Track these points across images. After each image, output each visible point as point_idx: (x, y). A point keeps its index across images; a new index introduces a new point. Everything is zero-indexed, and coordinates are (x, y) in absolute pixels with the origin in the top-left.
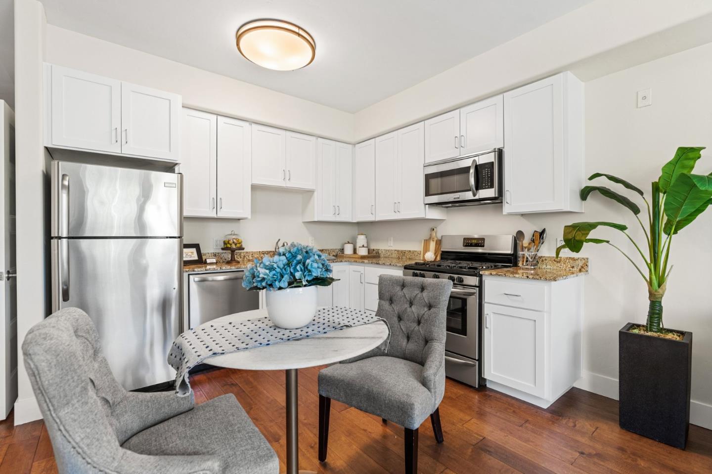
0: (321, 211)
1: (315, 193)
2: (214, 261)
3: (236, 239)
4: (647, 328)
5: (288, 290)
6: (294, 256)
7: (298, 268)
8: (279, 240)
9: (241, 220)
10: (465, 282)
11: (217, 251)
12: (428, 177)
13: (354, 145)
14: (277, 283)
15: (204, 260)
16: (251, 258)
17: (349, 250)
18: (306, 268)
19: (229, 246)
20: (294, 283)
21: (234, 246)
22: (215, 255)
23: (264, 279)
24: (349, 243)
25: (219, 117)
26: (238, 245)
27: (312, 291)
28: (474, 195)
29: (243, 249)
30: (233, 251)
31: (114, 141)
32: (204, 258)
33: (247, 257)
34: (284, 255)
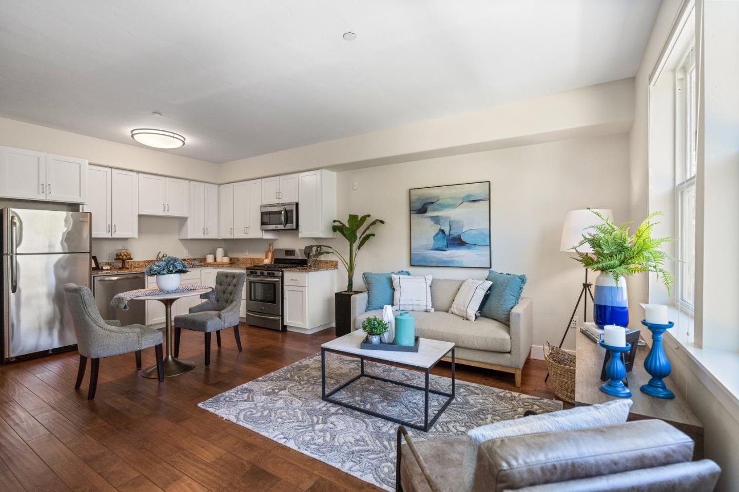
0: (193, 231)
1: (189, 219)
2: (109, 268)
3: (126, 252)
4: (348, 291)
5: (167, 275)
6: (169, 262)
7: (171, 266)
8: (160, 252)
10: (276, 275)
11: (110, 261)
12: (263, 214)
13: (220, 185)
14: (162, 272)
15: (100, 268)
17: (210, 259)
18: (174, 266)
19: (121, 257)
20: (170, 272)
21: (125, 257)
22: (108, 264)
23: (156, 270)
24: (210, 254)
25: (113, 170)
26: (128, 257)
27: (177, 275)
28: (285, 227)
29: (132, 259)
30: (123, 261)
31: (41, 192)
32: (100, 266)
34: (165, 261)
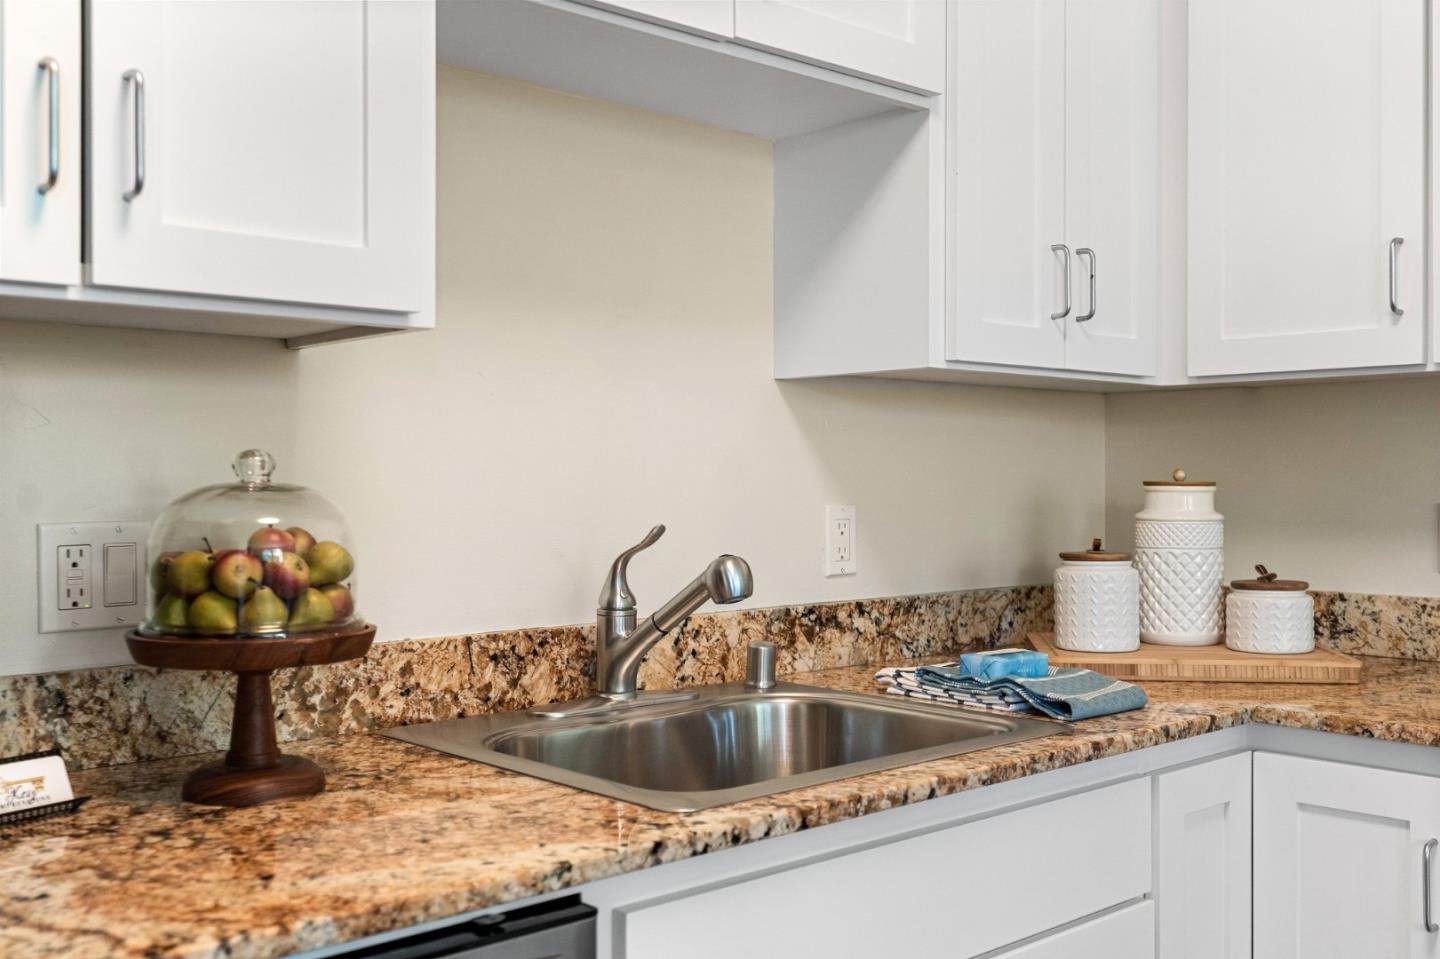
9: (308, 353)
16: (396, 707)
26: (318, 604)
33: (363, 697)
